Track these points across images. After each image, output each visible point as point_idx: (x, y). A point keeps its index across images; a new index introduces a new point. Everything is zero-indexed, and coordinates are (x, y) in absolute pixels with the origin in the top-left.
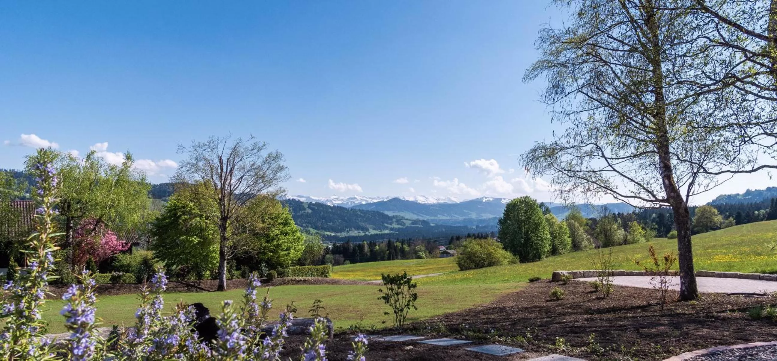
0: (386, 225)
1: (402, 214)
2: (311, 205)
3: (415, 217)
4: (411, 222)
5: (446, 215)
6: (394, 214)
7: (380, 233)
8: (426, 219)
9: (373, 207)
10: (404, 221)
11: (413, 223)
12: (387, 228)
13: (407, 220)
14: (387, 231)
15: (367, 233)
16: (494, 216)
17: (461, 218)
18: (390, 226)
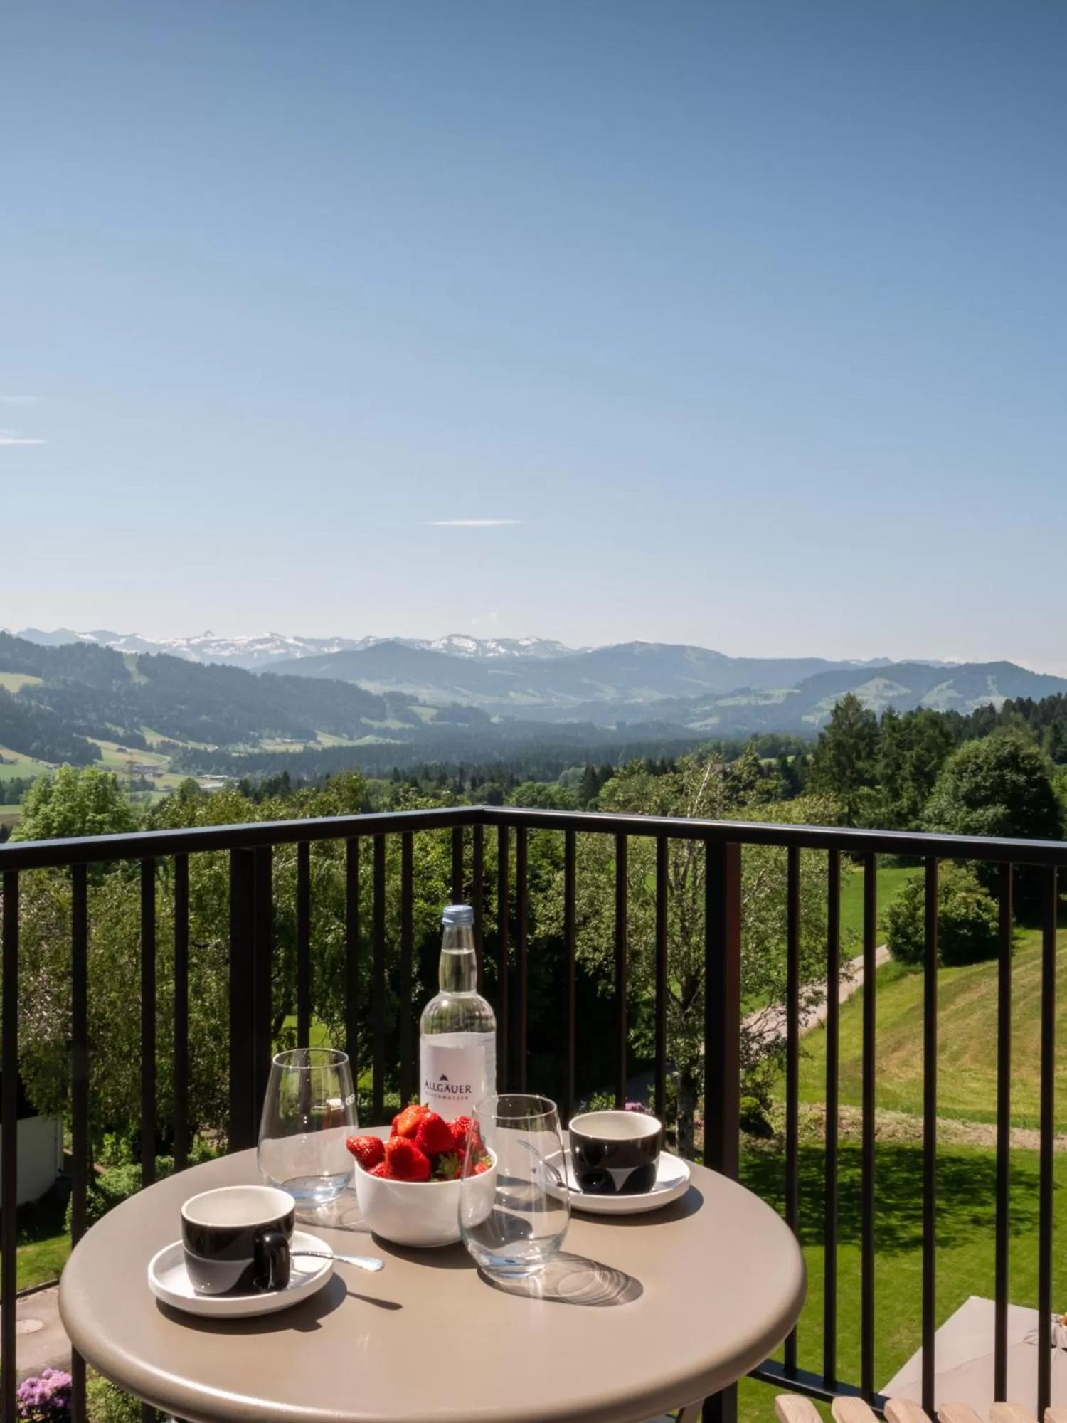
0: (364, 720)
1: (407, 690)
2: (144, 661)
3: (445, 697)
4: (433, 712)
5: (530, 691)
6: (388, 689)
7: (350, 744)
8: (475, 705)
9: (323, 668)
10: (415, 709)
11: (440, 717)
12: (368, 730)
13: (424, 705)
14: (369, 739)
15: (312, 744)
16: (665, 696)
17: (576, 700)
18: (376, 724)
